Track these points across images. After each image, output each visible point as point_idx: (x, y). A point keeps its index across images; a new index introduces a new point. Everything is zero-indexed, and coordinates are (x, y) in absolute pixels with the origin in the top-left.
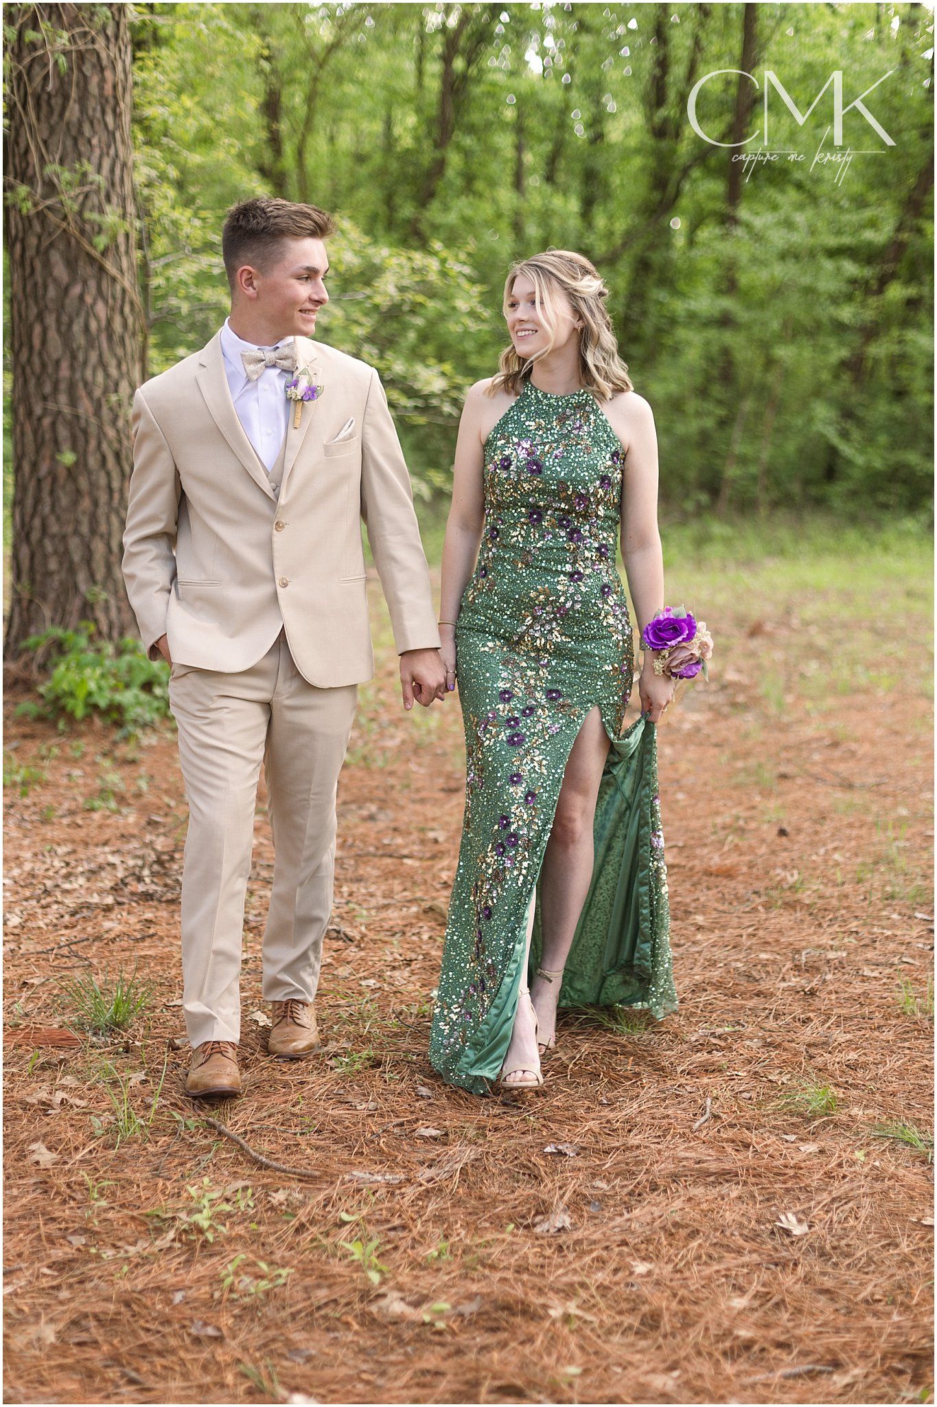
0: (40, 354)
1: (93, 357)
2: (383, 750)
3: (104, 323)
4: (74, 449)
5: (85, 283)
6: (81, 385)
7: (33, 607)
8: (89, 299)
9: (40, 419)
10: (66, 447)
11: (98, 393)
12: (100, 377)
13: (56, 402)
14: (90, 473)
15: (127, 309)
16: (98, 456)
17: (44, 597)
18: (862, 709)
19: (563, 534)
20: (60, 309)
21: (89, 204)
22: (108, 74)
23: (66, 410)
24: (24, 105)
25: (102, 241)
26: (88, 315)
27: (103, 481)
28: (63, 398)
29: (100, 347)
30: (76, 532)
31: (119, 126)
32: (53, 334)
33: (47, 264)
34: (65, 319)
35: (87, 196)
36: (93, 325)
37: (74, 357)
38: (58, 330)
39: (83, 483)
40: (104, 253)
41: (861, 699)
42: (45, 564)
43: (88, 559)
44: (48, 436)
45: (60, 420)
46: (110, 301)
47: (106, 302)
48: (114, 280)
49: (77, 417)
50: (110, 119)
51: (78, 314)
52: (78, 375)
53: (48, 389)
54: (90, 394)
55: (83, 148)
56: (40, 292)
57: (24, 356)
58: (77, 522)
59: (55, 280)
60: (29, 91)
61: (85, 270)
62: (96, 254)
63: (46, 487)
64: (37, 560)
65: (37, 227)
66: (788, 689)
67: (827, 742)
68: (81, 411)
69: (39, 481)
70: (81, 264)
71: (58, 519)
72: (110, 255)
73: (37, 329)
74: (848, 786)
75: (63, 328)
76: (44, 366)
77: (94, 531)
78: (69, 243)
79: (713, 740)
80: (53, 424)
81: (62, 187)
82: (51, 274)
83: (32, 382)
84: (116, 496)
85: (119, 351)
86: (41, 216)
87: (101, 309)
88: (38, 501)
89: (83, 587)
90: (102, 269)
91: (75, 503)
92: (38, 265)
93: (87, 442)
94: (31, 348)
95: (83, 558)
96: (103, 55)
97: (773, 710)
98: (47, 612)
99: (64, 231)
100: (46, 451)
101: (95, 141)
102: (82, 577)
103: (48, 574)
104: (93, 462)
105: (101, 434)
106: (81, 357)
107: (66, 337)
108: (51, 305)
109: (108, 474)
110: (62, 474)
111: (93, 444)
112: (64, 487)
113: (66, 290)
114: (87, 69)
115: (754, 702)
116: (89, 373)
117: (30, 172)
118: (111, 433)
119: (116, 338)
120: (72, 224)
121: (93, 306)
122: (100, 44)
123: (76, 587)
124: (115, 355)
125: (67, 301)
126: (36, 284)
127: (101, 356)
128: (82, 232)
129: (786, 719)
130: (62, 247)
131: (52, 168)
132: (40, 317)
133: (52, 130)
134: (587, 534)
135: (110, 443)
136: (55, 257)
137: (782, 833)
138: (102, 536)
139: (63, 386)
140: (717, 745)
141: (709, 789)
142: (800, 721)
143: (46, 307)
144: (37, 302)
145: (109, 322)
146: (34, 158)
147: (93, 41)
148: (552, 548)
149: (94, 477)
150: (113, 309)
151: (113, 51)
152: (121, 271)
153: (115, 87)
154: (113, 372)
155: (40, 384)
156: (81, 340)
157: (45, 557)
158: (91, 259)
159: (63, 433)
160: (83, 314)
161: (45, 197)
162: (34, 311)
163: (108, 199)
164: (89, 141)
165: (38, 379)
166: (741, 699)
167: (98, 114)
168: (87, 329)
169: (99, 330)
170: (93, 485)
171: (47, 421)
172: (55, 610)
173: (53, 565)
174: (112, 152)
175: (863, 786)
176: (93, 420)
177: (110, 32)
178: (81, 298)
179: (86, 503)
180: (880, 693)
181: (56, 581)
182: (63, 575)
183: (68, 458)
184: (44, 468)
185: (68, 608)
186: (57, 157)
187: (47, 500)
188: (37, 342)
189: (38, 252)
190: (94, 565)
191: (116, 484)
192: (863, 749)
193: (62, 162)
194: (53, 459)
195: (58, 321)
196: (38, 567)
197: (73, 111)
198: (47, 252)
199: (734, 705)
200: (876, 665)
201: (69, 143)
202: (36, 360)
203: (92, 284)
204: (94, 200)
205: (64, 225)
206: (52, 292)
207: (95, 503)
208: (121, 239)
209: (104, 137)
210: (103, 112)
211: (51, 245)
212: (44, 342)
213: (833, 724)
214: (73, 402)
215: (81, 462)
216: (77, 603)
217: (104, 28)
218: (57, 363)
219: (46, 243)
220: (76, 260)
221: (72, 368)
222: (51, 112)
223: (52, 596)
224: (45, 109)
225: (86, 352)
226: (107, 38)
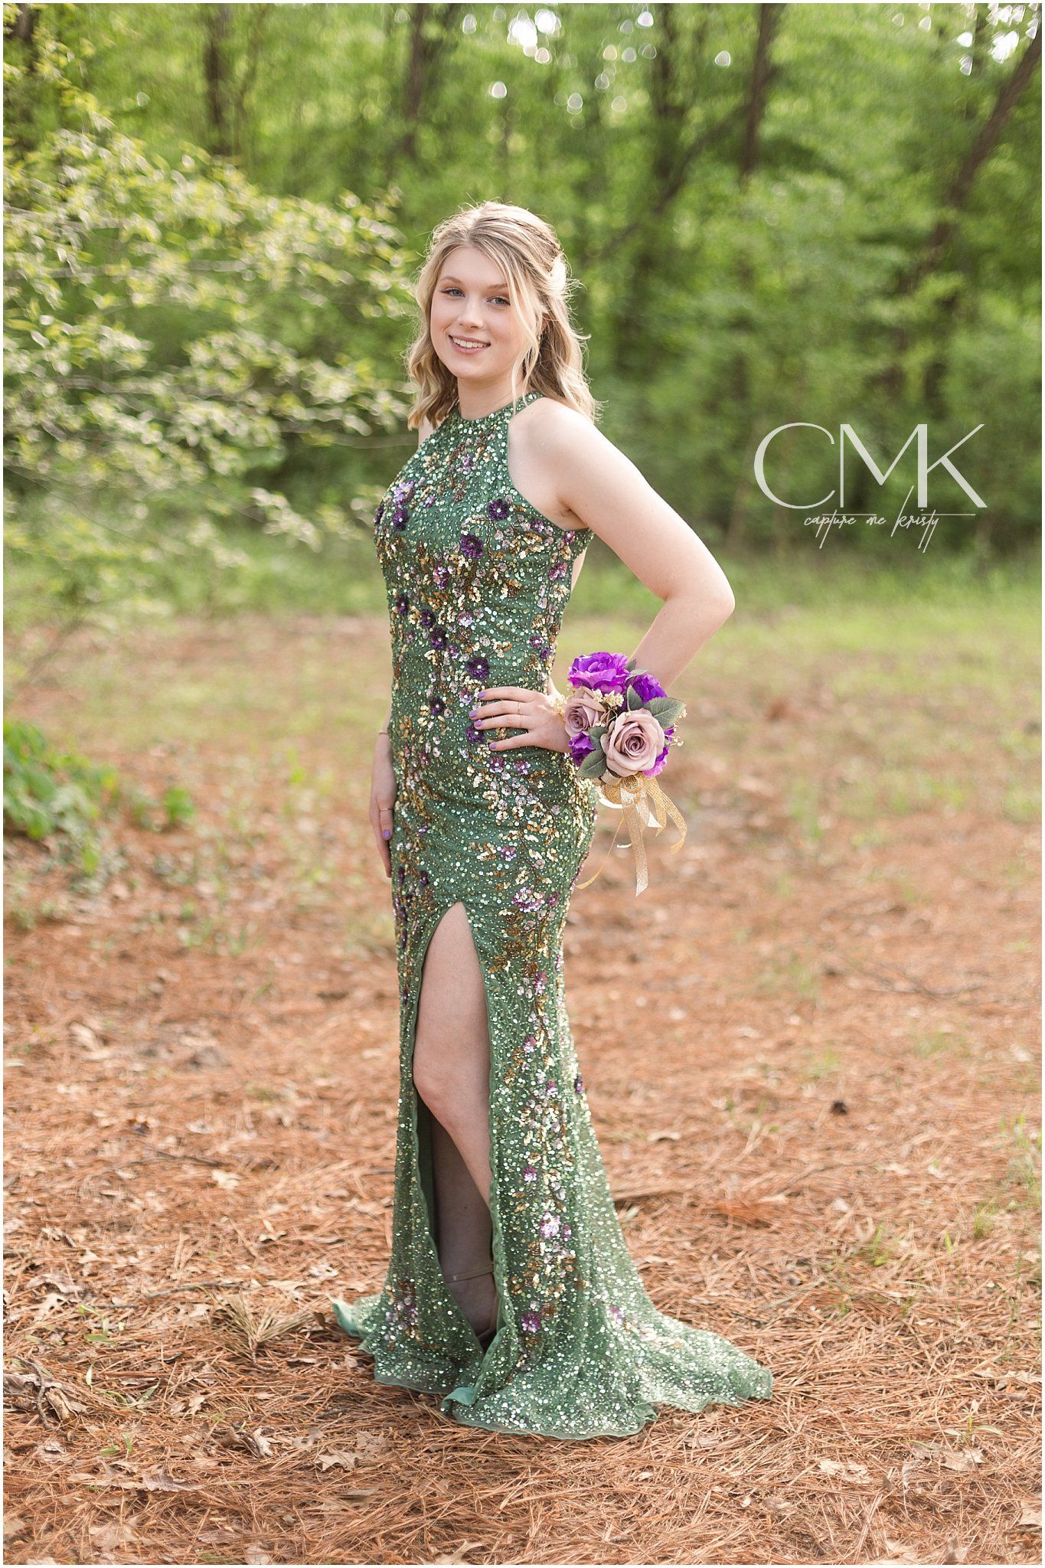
18: (927, 841)
19: (425, 635)
41: (927, 823)
66: (824, 805)
67: (884, 905)
74: (927, 995)
79: (727, 896)
97: (809, 846)
115: (779, 830)
129: (827, 859)
137: (839, 1108)
140: (731, 906)
141: (720, 1000)
142: (844, 864)
148: (414, 657)
166: (760, 821)
175: (950, 994)
180: (949, 811)
192: (940, 920)
199: (752, 830)
200: (933, 766)
213: (891, 869)
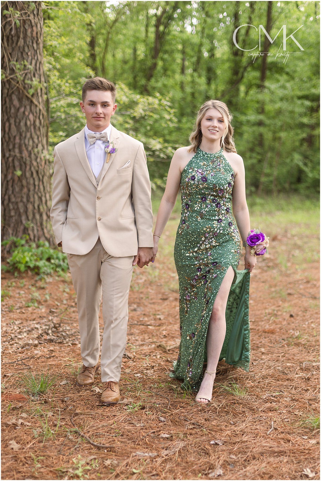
0: (8, 134)
1: (28, 135)
2: (138, 284)
3: (32, 122)
4: (21, 169)
5: (25, 107)
6: (24, 146)
7: (5, 229)
8: (27, 113)
9: (8, 158)
10: (18, 169)
11: (30, 148)
12: (31, 142)
13: (14, 152)
14: (27, 179)
15: (41, 117)
16: (30, 172)
17: (9, 226)
18: (317, 269)
19: (214, 205)
20: (16, 116)
21: (27, 77)
22: (34, 28)
23: (18, 155)
24: (3, 39)
25: (31, 91)
26: (26, 119)
27: (32, 182)
28: (17, 151)
29: (31, 131)
30: (21, 201)
31: (38, 48)
32: (13, 126)
33: (11, 100)
34: (18, 121)
35: (26, 74)
36: (28, 123)
37: (21, 135)
38: (15, 125)
39: (24, 182)
40: (33, 96)
41: (316, 264)
42: (10, 213)
43: (26, 211)
44: (11, 165)
45: (16, 158)
46: (35, 114)
47: (33, 114)
48: (36, 106)
49: (22, 157)
50: (35, 45)
51: (22, 119)
52: (22, 142)
53: (11, 147)
54: (27, 149)
55: (25, 56)
56: (8, 110)
58: (22, 197)
59: (14, 106)
60: (5, 34)
61: (25, 102)
62: (30, 96)
63: (10, 184)
64: (6, 212)
65: (7, 86)
67: (305, 281)
68: (24, 155)
69: (8, 182)
70: (24, 100)
71: (15, 196)
72: (35, 96)
73: (7, 124)
74: (314, 298)
75: (17, 124)
76: (9, 138)
77: (28, 201)
78: (19, 92)
79: (262, 280)
80: (13, 160)
81: (17, 71)
82: (12, 103)
84: (37, 187)
85: (38, 133)
86: (9, 82)
87: (31, 117)
88: (7, 189)
89: (24, 222)
90: (32, 102)
91: (21, 190)
92: (8, 100)
93: (26, 167)
94: (5, 131)
95: (24, 211)
96: (33, 21)
97: (283, 269)
98: (10, 231)
99: (18, 87)
100: (10, 171)
101: (29, 54)
102: (24, 218)
103: (11, 217)
104: (28, 174)
105: (31, 164)
106: (24, 135)
107: (18, 127)
108: (12, 115)
109: (34, 179)
110: (16, 179)
111: (28, 168)
112: (17, 184)
113: (18, 110)
114: (27, 26)
115: (276, 266)
116: (26, 141)
117: (5, 65)
118: (35, 164)
119: (37, 128)
120: (21, 85)
121: (28, 116)
122: (32, 17)
123: (21, 222)
124: (37, 134)
125: (19, 114)
126: (7, 107)
127: (31, 135)
128: (24, 88)
129: (288, 272)
130: (17, 93)
131: (13, 63)
132: (8, 120)
133: (13, 49)
135: (34, 168)
136: (14, 97)
137: (292, 316)
138: (31, 203)
139: (17, 146)
140: (263, 282)
141: (262, 299)
142: (294, 273)
143: (11, 116)
144: (7, 114)
145: (34, 122)
146: (6, 60)
147: (29, 16)
148: (211, 211)
149: (28, 180)
150: (36, 117)
151: (36, 20)
152: (39, 103)
153: (37, 33)
154: (36, 141)
155: (8, 145)
156: (23, 128)
157: (10, 210)
158: (28, 98)
159: (17, 163)
160: (25, 119)
161: (10, 74)
162: (6, 117)
163: (34, 76)
164: (27, 54)
165: (7, 143)
166: (271, 264)
167: (31, 44)
168: (26, 124)
169: (31, 125)
170: (28, 183)
171: (11, 159)
172: (13, 231)
173: (13, 213)
174: (36, 58)
176: (28, 159)
177: (35, 12)
178: (24, 113)
179: (25, 190)
181: (14, 219)
182: (17, 217)
183: (19, 173)
184: (9, 177)
185: (18, 229)
186: (15, 60)
187: (11, 189)
188: (7, 129)
189: (7, 95)
190: (28, 214)
191: (37, 183)
193: (17, 61)
194: (13, 173)
195: (15, 122)
196: (7, 214)
197: (21, 42)
198: (11, 96)
199: (269, 267)
201: (20, 54)
202: (7, 136)
203: (28, 107)
204: (29, 76)
205: (18, 85)
206: (13, 111)
207: (29, 190)
208: (39, 91)
209: (33, 52)
210: (33, 43)
211: (13, 93)
212: (10, 129)
213: (306, 274)
214: (21, 152)
215: (24, 174)
216: (22, 228)
217: (33, 11)
218: (15, 137)
219: (10, 92)
220: (22, 98)
221: (20, 139)
222: (13, 42)
223: (12, 225)
224: (10, 41)
225: (26, 133)
226: (34, 15)
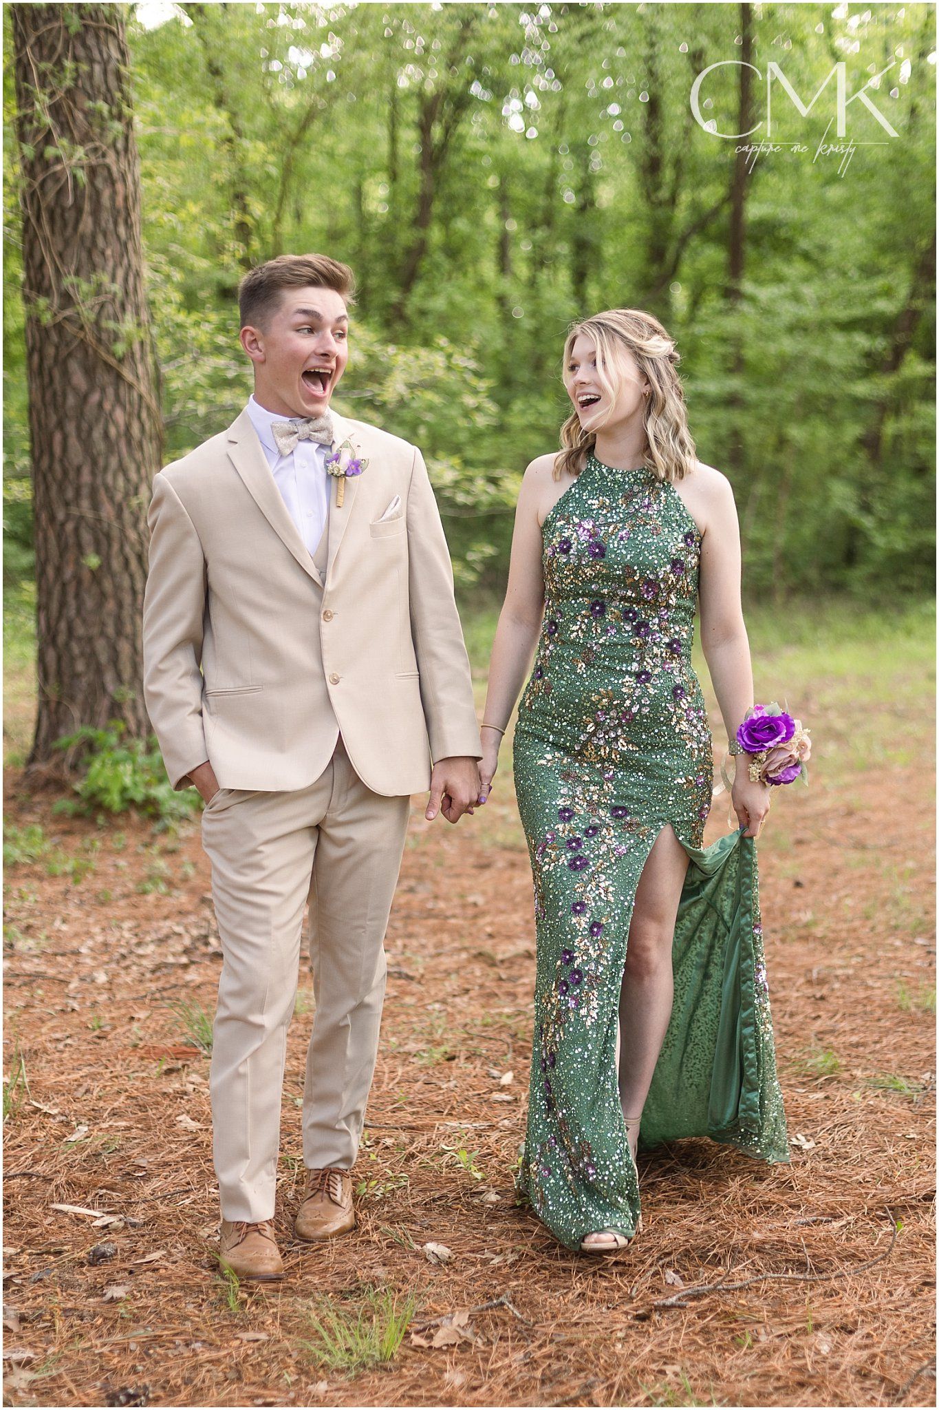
0: (61, 461)
1: (114, 462)
3: (122, 428)
4: (98, 552)
5: (103, 391)
6: (102, 492)
7: (62, 709)
8: (107, 406)
9: (63, 525)
10: (89, 550)
11: (119, 497)
12: (121, 482)
13: (78, 506)
14: (113, 576)
15: (144, 415)
16: (122, 559)
17: (72, 698)
19: (628, 628)
20: (80, 415)
21: (105, 313)
22: (119, 187)
23: (89, 515)
24: (38, 218)
25: (118, 349)
26: (107, 422)
27: (126, 583)
28: (85, 504)
29: (119, 452)
30: (102, 634)
31: (131, 237)
32: (73, 441)
33: (66, 374)
34: (85, 426)
35: (102, 306)
36: (113, 431)
37: (94, 463)
38: (79, 436)
39: (108, 585)
40: (121, 361)
42: (72, 666)
43: (115, 659)
44: (71, 541)
45: (83, 525)
46: (128, 407)
47: (124, 408)
48: (131, 386)
49: (99, 520)
50: (122, 230)
51: (97, 420)
52: (99, 481)
53: (70, 494)
54: (111, 499)
55: (97, 259)
56: (60, 399)
57: (45, 463)
58: (103, 624)
59: (75, 389)
60: (43, 205)
61: (103, 378)
62: (112, 361)
63: (71, 590)
64: (64, 665)
65: (55, 337)
67: (842, 812)
68: (103, 514)
69: (64, 585)
70: (99, 372)
71: (84, 621)
72: (127, 362)
73: (58, 437)
75: (84, 435)
76: (65, 472)
77: (119, 632)
78: (86, 352)
80: (77, 530)
81: (79, 298)
82: (70, 383)
83: (54, 489)
85: (138, 455)
86: (59, 327)
87: (119, 415)
88: (63, 604)
89: (111, 686)
90: (119, 377)
91: (100, 605)
92: (57, 374)
93: (110, 545)
94: (52, 455)
95: (109, 660)
96: (114, 169)
98: (76, 713)
99: (82, 340)
100: (71, 555)
101: (109, 252)
102: (109, 677)
103: (76, 676)
104: (116, 564)
105: (124, 537)
106: (101, 462)
107: (86, 443)
108: (71, 413)
109: (132, 577)
110: (86, 577)
111: (116, 547)
112: (88, 591)
113: (85, 398)
114: (99, 183)
116: (109, 478)
117: (46, 282)
118: (133, 535)
119: (134, 443)
120: (89, 333)
121: (111, 412)
122: (111, 159)
123: (104, 688)
124: (134, 460)
125: (87, 409)
126: (55, 394)
127: (120, 461)
128: (99, 340)
130: (79, 355)
131: (69, 280)
132: (60, 425)
133: (67, 243)
134: (656, 627)
135: (132, 546)
136: (74, 366)
138: (127, 637)
139: (85, 491)
143: (66, 415)
144: (56, 411)
145: (128, 427)
146: (50, 270)
147: (104, 155)
148: (616, 644)
149: (118, 580)
150: (130, 415)
151: (123, 165)
152: (138, 378)
153: (126, 199)
154: (133, 476)
155: (61, 490)
156: (101, 446)
157: (72, 659)
158: (109, 368)
159: (86, 537)
160: (102, 421)
161: (63, 307)
162: (54, 419)
163: (123, 308)
164: (103, 253)
165: (60, 485)
167: (111, 226)
168: (106, 435)
169: (118, 436)
170: (117, 588)
171: (70, 527)
172: (84, 711)
173: (80, 666)
174: (125, 261)
176: (115, 524)
177: (120, 145)
178: (100, 405)
179: (111, 605)
181: (84, 681)
182: (91, 676)
183: (93, 561)
184: (68, 572)
185: (97, 708)
186: (73, 268)
187: (72, 602)
188: (57, 449)
189: (56, 362)
190: (121, 667)
191: (139, 586)
192: (877, 817)
193: (77, 273)
194: (78, 564)
195: (79, 429)
196: (65, 669)
197: (87, 224)
198: (65, 362)
201: (84, 255)
202: (57, 467)
203: (110, 391)
204: (109, 309)
205: (82, 335)
206: (71, 400)
207: (120, 605)
208: (136, 347)
209: (118, 247)
210: (116, 224)
211: (70, 355)
212: (65, 449)
214: (96, 506)
215: (106, 564)
216: (105, 704)
217: (114, 145)
218: (79, 470)
219: (64, 352)
220: (94, 368)
221: (93, 474)
222: (65, 225)
223: (80, 697)
224: (59, 223)
225: (107, 458)
226: (117, 153)
